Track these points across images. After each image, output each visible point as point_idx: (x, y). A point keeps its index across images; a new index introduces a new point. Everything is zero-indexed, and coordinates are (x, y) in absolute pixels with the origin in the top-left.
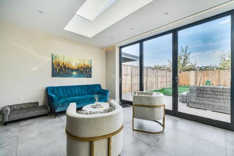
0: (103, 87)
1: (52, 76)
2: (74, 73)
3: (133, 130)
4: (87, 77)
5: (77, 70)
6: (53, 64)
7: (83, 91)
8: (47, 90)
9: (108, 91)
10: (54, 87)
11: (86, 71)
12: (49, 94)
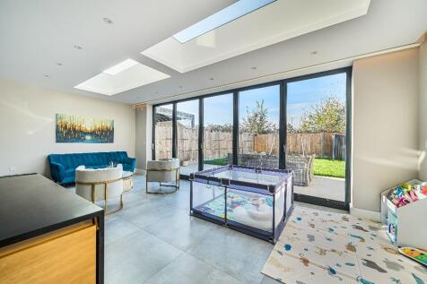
0: (131, 155)
1: (57, 141)
2: (88, 137)
3: (147, 193)
4: (106, 142)
5: (92, 133)
6: (57, 126)
7: (101, 161)
8: (49, 158)
9: (134, 159)
10: (59, 155)
11: (106, 135)
12: (52, 162)
